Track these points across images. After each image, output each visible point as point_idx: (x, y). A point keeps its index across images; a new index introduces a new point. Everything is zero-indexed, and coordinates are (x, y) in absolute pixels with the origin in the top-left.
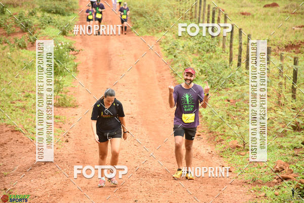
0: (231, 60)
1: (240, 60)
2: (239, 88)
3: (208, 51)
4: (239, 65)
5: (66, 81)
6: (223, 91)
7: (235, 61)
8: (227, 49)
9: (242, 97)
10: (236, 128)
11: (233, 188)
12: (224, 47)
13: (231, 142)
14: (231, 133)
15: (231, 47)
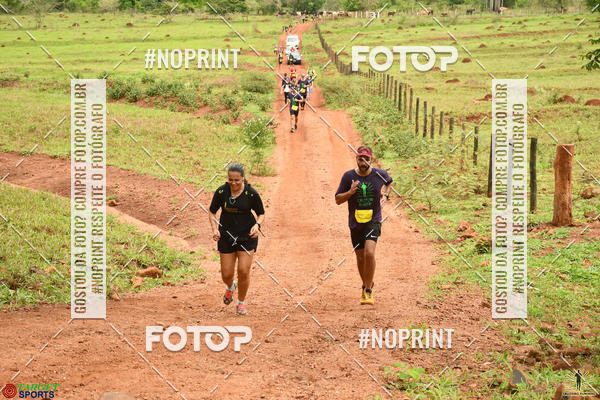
0: (417, 131)
1: (425, 130)
2: (425, 156)
3: (395, 123)
4: (424, 135)
5: (266, 153)
6: (411, 159)
7: (421, 132)
8: (414, 120)
9: (428, 164)
10: (423, 192)
11: (421, 246)
12: (410, 119)
13: (419, 205)
14: (418, 197)
15: (417, 118)
